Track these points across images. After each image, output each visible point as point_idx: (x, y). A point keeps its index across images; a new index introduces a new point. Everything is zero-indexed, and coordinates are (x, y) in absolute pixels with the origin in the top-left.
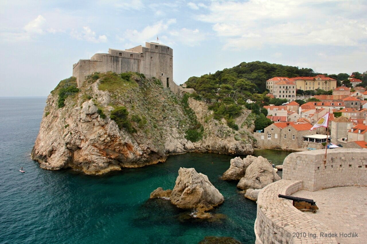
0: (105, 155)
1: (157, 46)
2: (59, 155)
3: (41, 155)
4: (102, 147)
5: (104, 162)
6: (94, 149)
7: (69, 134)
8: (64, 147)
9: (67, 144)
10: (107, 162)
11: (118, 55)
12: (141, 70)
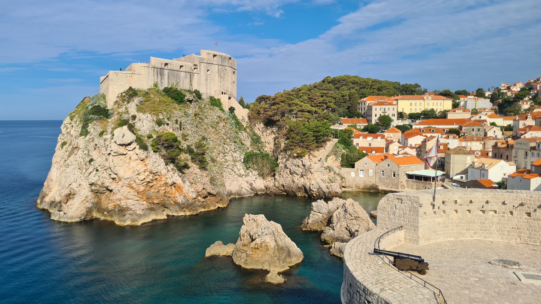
0: (145, 199)
1: (215, 56)
2: (80, 200)
3: (52, 202)
4: (142, 188)
5: (143, 208)
6: (129, 191)
7: (95, 172)
8: (87, 190)
9: (91, 185)
10: (148, 209)
11: (163, 67)
12: (195, 87)
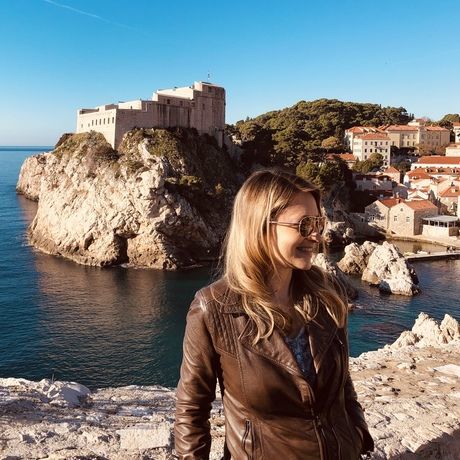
0: (174, 244)
1: (210, 88)
2: (106, 245)
3: (69, 247)
7: (120, 216)
8: (112, 234)
9: (115, 230)
11: (166, 103)
12: (192, 125)
